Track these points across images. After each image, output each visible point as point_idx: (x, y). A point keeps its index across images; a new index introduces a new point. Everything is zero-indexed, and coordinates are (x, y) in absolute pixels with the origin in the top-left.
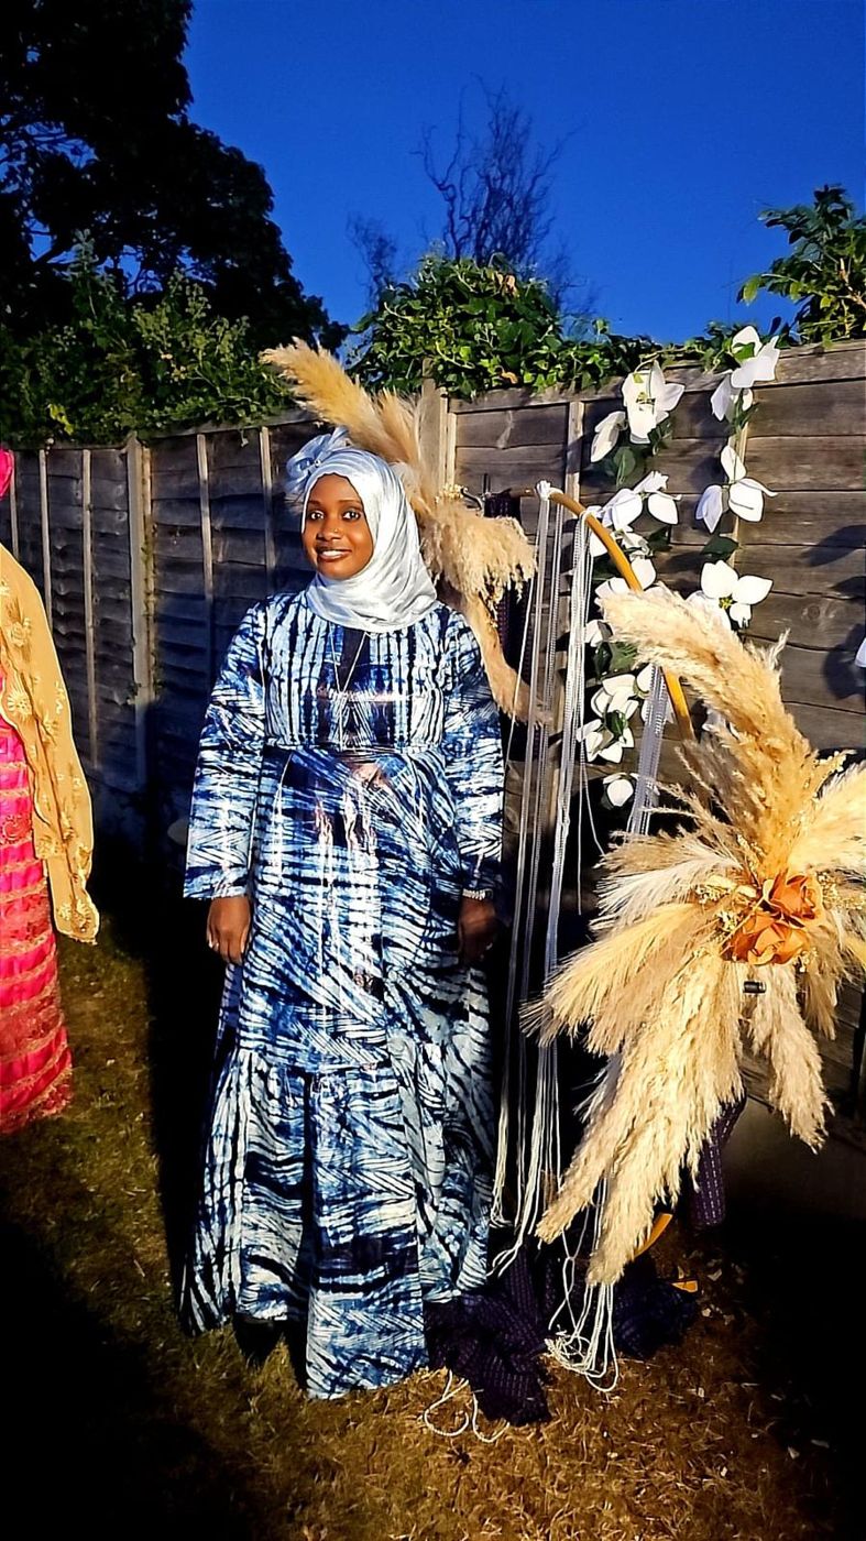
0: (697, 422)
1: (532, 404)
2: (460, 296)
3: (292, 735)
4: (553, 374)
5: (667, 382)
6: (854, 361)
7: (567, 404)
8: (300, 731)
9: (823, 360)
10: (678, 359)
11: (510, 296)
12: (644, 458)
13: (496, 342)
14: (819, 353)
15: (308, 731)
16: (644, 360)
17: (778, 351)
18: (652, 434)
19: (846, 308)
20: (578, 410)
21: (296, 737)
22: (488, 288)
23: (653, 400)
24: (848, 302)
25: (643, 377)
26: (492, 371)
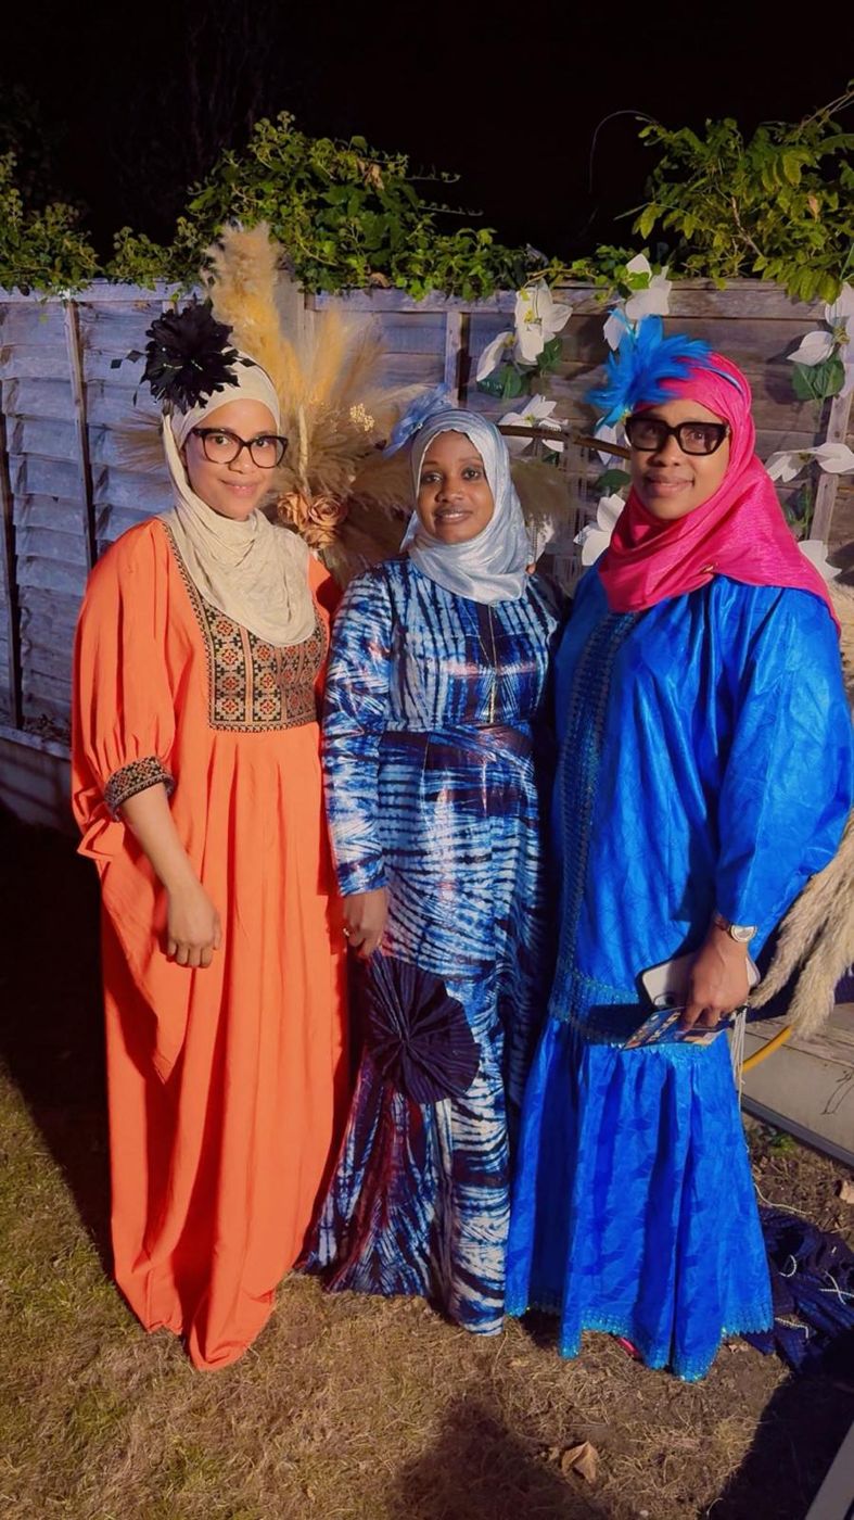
0: (586, 345)
1: (405, 309)
2: (317, 182)
3: (435, 716)
4: (429, 281)
5: (555, 302)
6: (744, 301)
7: (445, 313)
8: (446, 711)
9: (713, 297)
10: (566, 279)
11: (374, 188)
12: (530, 379)
13: (361, 238)
14: (708, 288)
15: (455, 710)
16: (532, 277)
17: (671, 283)
18: (540, 357)
19: (736, 247)
20: (455, 321)
21: (439, 719)
22: (349, 177)
23: (541, 320)
24: (739, 241)
25: (529, 295)
26: (360, 271)
